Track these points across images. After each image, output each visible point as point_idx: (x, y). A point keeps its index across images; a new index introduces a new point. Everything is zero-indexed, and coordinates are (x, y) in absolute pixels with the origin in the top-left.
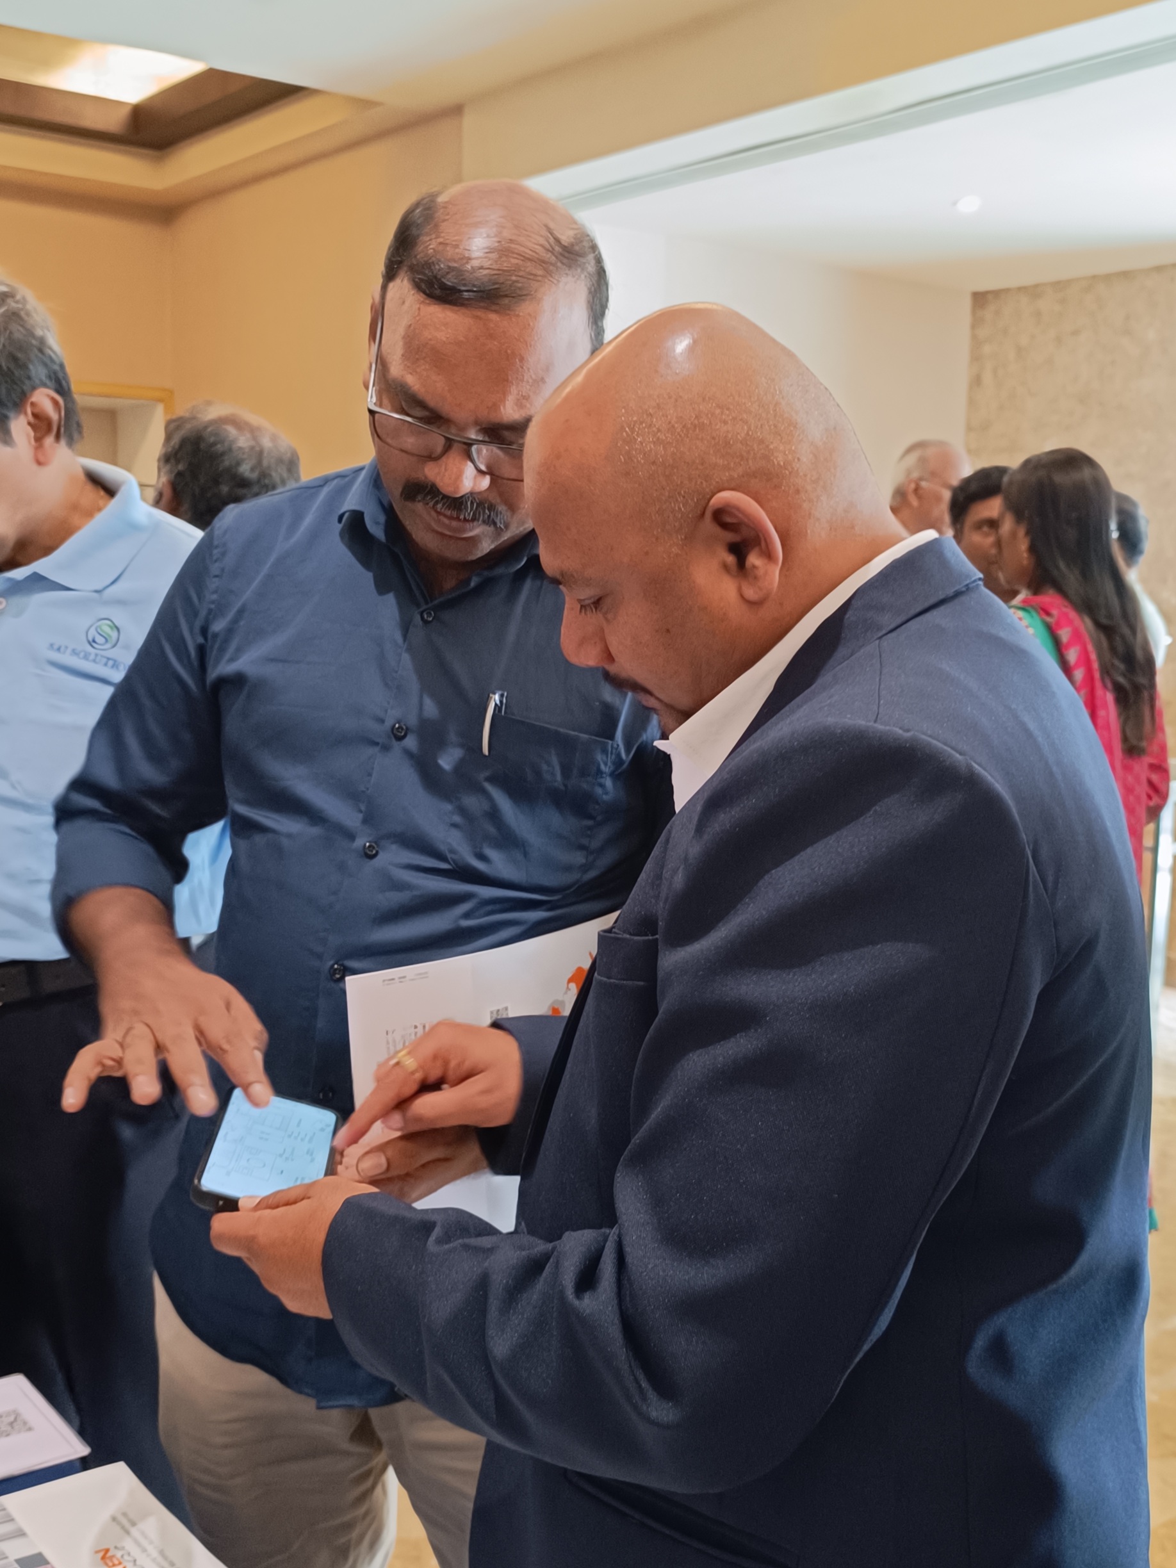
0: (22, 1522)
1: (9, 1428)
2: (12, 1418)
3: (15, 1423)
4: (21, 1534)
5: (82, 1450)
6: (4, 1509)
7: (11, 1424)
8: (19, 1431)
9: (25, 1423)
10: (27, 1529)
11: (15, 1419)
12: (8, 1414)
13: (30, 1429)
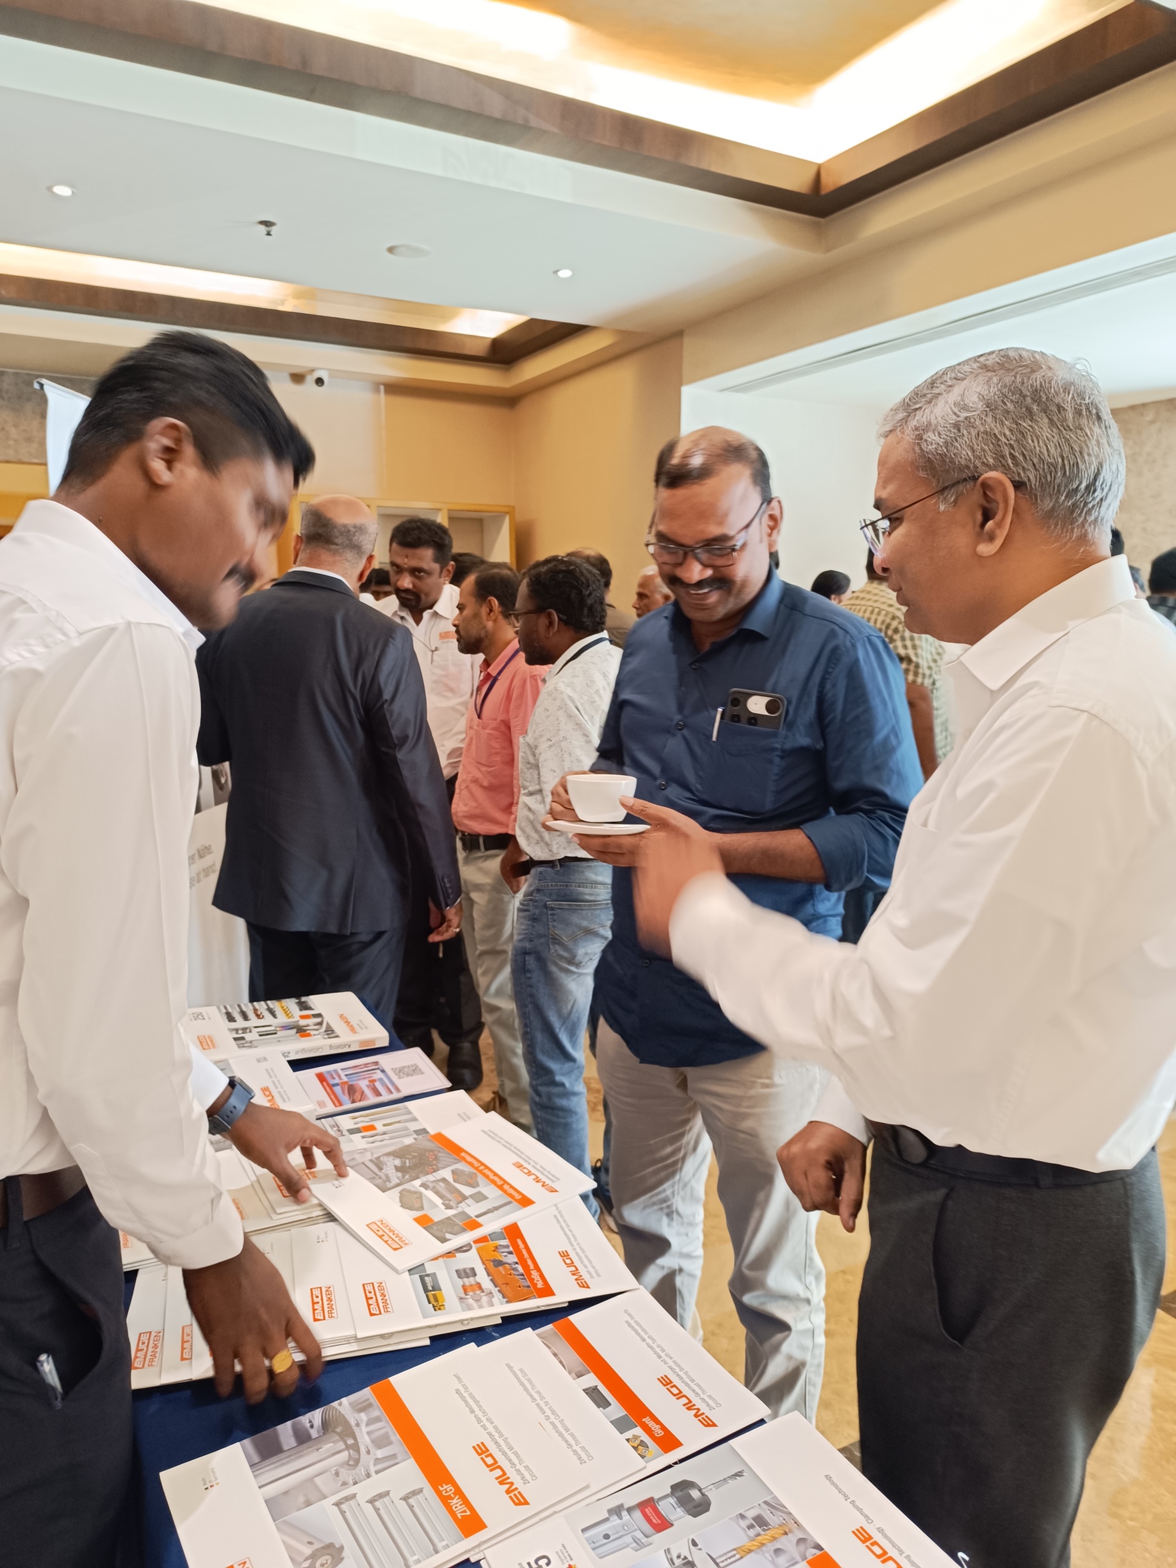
0: (416, 1114)
1: (413, 1072)
2: (414, 1068)
3: (415, 1070)
4: (415, 1119)
5: (449, 1085)
6: (407, 1108)
7: (414, 1070)
8: (418, 1074)
9: (420, 1070)
10: (418, 1117)
11: (416, 1069)
12: (412, 1066)
13: (423, 1073)
